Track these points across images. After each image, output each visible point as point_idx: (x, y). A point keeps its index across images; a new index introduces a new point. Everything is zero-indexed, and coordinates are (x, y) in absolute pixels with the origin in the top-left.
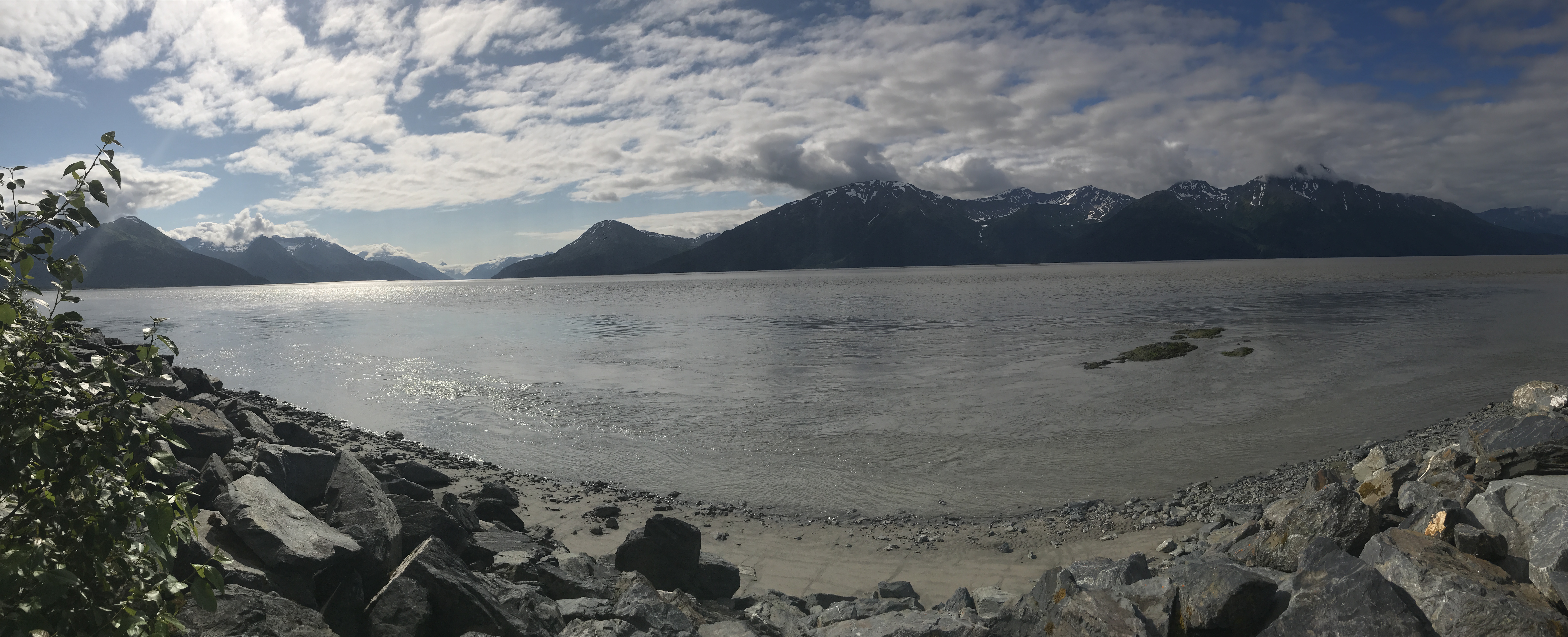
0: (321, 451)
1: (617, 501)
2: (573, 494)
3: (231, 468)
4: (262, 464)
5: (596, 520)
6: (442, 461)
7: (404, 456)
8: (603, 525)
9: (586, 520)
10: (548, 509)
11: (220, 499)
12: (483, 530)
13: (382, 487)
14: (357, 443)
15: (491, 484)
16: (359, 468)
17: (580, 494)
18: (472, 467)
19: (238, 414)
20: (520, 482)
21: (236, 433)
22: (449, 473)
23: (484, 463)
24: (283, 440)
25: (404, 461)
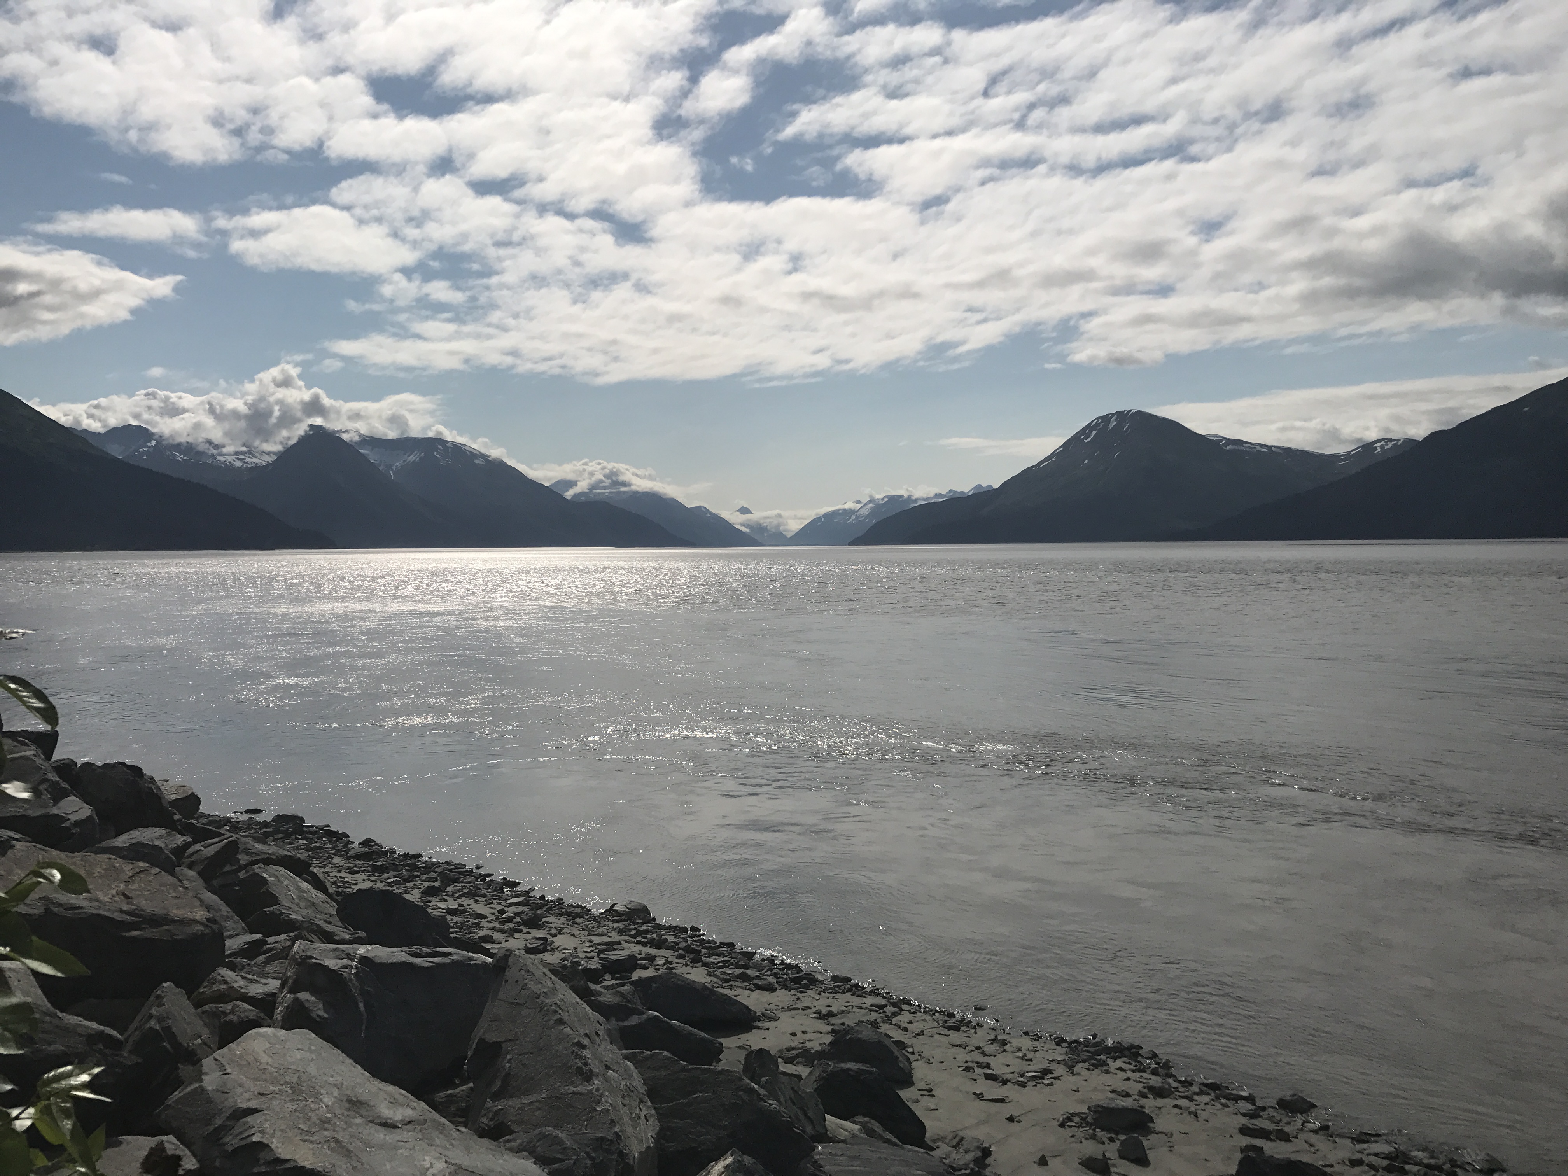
0: (457, 954)
1: (1144, 1096)
2: (1038, 1065)
3: (216, 1015)
4: (304, 996)
5: (1093, 1137)
6: (738, 972)
7: (651, 959)
8: (1111, 1150)
9: (1067, 1132)
10: (980, 1096)
11: (177, 1101)
12: (835, 1140)
13: (609, 1032)
14: (541, 934)
15: (848, 1030)
16: (554, 990)
17: (1053, 1066)
18: (807, 987)
19: (242, 875)
20: (915, 1027)
21: (232, 923)
22: (754, 1000)
23: (835, 978)
24: (362, 934)
25: (650, 973)
